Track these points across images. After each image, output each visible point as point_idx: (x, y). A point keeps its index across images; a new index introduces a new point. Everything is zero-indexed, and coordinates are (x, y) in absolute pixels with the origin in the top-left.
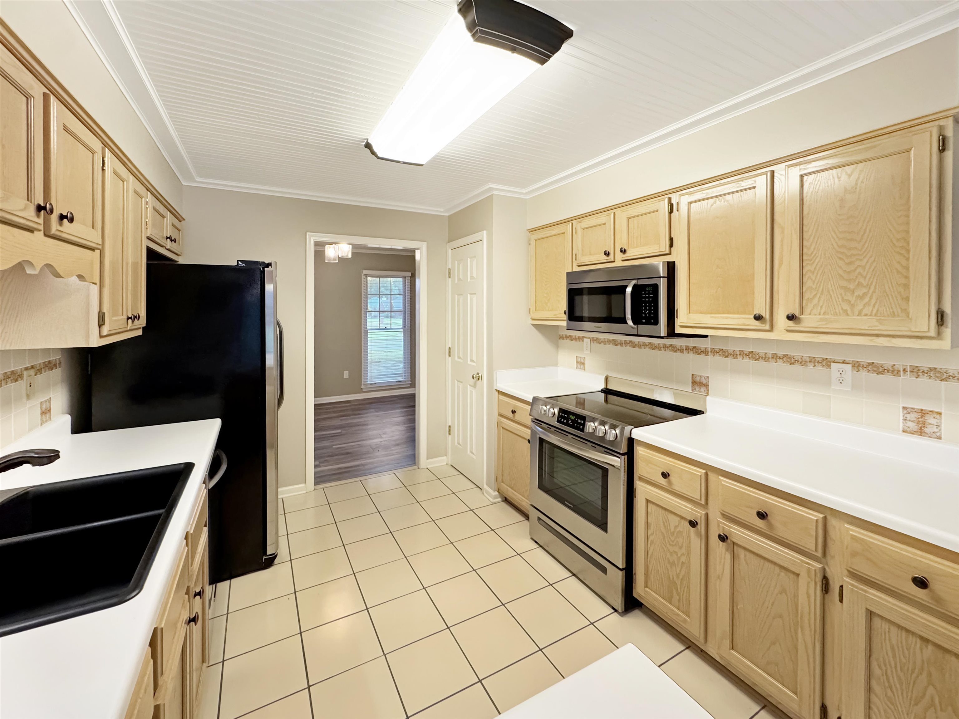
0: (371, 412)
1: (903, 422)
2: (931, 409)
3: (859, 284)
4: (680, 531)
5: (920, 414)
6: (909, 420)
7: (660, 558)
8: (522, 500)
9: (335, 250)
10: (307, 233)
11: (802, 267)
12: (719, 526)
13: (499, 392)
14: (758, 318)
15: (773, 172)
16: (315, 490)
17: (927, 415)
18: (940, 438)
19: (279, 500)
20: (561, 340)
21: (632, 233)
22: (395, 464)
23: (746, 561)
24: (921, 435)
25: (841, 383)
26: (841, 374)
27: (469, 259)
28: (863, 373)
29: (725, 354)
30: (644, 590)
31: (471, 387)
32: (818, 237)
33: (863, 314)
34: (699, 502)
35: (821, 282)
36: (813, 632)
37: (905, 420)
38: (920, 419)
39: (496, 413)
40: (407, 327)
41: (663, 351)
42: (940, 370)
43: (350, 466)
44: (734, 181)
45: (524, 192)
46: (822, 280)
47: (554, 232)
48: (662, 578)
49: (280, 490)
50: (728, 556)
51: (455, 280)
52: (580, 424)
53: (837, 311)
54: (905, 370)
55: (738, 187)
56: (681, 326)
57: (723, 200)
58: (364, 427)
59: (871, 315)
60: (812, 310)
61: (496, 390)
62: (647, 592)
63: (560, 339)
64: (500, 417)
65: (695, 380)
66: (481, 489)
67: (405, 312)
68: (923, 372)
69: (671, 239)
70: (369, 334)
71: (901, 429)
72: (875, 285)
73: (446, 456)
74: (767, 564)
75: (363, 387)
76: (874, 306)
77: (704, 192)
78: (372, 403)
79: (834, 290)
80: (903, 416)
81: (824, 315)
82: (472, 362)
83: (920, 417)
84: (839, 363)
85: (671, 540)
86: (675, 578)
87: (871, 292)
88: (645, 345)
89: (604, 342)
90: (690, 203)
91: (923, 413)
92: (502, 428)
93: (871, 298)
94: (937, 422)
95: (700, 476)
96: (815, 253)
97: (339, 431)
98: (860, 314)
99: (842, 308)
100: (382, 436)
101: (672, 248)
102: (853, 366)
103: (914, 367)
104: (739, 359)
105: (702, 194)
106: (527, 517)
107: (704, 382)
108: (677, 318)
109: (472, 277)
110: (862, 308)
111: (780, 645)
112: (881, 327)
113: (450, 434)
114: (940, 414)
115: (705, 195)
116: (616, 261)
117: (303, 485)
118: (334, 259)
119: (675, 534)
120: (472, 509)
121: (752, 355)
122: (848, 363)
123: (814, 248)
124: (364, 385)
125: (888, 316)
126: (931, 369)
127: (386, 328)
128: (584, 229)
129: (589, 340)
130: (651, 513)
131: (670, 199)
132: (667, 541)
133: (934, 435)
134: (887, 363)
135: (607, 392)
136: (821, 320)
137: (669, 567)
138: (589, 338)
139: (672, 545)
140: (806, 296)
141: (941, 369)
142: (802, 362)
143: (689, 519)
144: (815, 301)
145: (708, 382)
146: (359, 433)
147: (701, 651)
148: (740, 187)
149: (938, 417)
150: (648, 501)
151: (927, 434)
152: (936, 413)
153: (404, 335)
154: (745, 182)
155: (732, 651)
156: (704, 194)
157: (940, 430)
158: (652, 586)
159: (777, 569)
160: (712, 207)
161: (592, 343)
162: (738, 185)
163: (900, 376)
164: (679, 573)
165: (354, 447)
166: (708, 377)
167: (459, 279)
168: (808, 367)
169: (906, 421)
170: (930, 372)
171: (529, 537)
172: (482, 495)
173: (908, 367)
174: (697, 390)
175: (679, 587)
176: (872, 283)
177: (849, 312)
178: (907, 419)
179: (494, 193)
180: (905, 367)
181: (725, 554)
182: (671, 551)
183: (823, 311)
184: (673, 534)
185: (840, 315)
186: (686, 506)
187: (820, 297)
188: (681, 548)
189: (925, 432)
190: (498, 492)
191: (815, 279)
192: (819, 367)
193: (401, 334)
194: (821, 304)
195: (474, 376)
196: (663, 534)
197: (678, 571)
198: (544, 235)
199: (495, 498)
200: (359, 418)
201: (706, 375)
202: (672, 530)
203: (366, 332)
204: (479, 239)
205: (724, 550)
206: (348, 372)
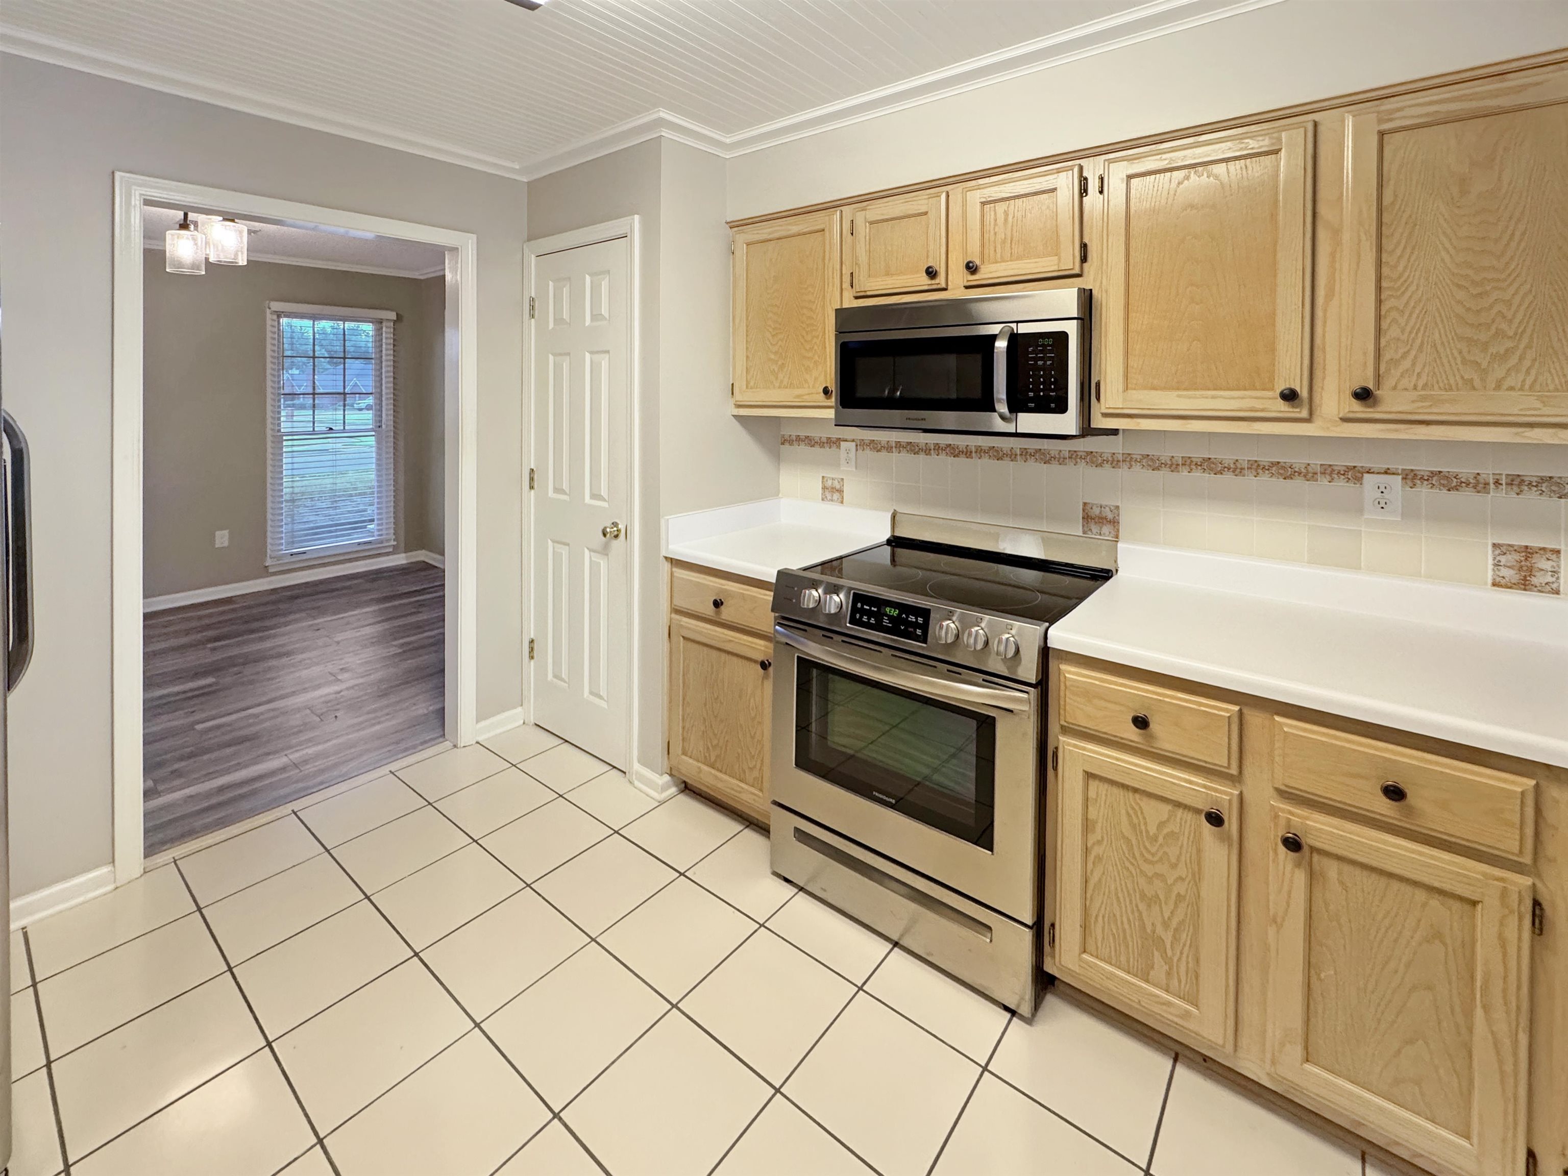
0: (296, 621)
1: (1493, 569)
2: (1542, 545)
3: (1499, 333)
4: (1172, 832)
5: (1524, 554)
6: (1504, 566)
7: (1119, 889)
8: (739, 789)
9: (196, 244)
10: (118, 175)
11: (1379, 302)
12: (1276, 817)
13: (675, 562)
14: (1290, 396)
15: (1316, 125)
16: (145, 872)
17: (1535, 555)
18: (1557, 592)
19: (11, 936)
20: (787, 446)
21: (992, 233)
22: (389, 745)
23: (1341, 883)
24: (1525, 590)
25: (1382, 508)
26: (1382, 492)
27: (588, 279)
28: (1423, 491)
29: (1154, 464)
30: (1081, 960)
31: (592, 554)
32: (1413, 248)
33: (1505, 387)
34: (1227, 771)
35: (1419, 329)
36: (1513, 1015)
37: (1497, 565)
38: (1523, 563)
39: (665, 606)
40: (387, 426)
41: (1020, 462)
42: (1559, 481)
43: (256, 774)
44: (1233, 138)
45: (728, 141)
46: (1421, 325)
47: (795, 229)
48: (1124, 931)
49: (13, 905)
50: (1300, 877)
51: (548, 322)
52: (916, 625)
53: (1452, 382)
54: (1497, 483)
55: (1241, 149)
56: (1105, 415)
57: (1205, 175)
58: (284, 660)
59: (1521, 389)
60: (1399, 380)
61: (666, 558)
62: (1087, 962)
63: (782, 444)
64: (673, 616)
65: (1089, 514)
66: (625, 773)
67: (381, 395)
68: (1530, 484)
69: (1084, 247)
70: (285, 443)
71: (1490, 581)
72: (1532, 335)
73: (522, 705)
74: (1395, 885)
75: (268, 562)
76: (1528, 372)
77: (1164, 156)
78: (297, 597)
79: (1446, 344)
80: (1494, 559)
81: (1423, 389)
82: (595, 499)
83: (1523, 559)
84: (1378, 473)
85: (1149, 852)
86: (1160, 930)
87: (1522, 346)
88: (980, 451)
89: (889, 448)
90: (1130, 177)
91: (1529, 553)
92: (683, 637)
93: (1521, 358)
94: (1553, 567)
95: (1229, 717)
96: (1407, 274)
97: (210, 680)
98: (1498, 387)
99: (1462, 377)
100: (340, 677)
101: (1084, 264)
102: (1403, 479)
103: (1515, 477)
104: (1182, 472)
105: (1161, 159)
106: (763, 829)
107: (1110, 516)
108: (1098, 399)
109: (595, 317)
110: (1503, 375)
111: (1427, 1043)
112: (1546, 410)
113: (532, 658)
114: (1558, 552)
115: (1167, 162)
116: (949, 287)
117: (105, 870)
118: (195, 266)
119: (1161, 839)
120: (616, 829)
121: (1209, 465)
122: (1393, 474)
123: (1406, 267)
124: (271, 558)
125: (1557, 390)
126: (1543, 480)
127: (331, 429)
128: (871, 223)
129: (854, 444)
130: (1096, 800)
131: (1081, 168)
132: (1137, 855)
133: (1548, 588)
134: (1466, 471)
135: (895, 542)
136: (1423, 398)
137: (1142, 907)
138: (853, 441)
139: (1152, 863)
140: (1387, 356)
141: (1560, 478)
142: (1308, 475)
143: (1207, 808)
144: (1407, 364)
145: (1118, 515)
146: (272, 679)
147: (1205, 1060)
148: (1246, 149)
149: (1554, 557)
150: (1089, 776)
151: (1536, 587)
152: (1551, 551)
153: (378, 442)
154: (1258, 141)
155: (1307, 1066)
156: (1165, 159)
157: (1558, 578)
158: (1097, 948)
159: (1420, 895)
160: (1181, 186)
161: (860, 451)
162: (1243, 145)
163: (1489, 493)
164: (1169, 918)
165: (261, 717)
166: (1117, 507)
167: (558, 321)
168: (1319, 483)
169: (1499, 567)
170: (1541, 483)
171: (769, 871)
172: (628, 785)
173: (1504, 477)
174: (1094, 531)
175: (1168, 946)
176: (1524, 331)
177: (1477, 383)
178: (1501, 564)
179: (663, 134)
180: (1498, 477)
181: (1293, 873)
182: (1150, 874)
183: (1420, 384)
184: (1155, 839)
185: (1458, 390)
186: (1191, 782)
187: (1416, 357)
188: (1174, 866)
189: (1532, 583)
190: (671, 775)
191: (1406, 325)
192: (1340, 483)
193: (372, 441)
194: (1417, 370)
195: (608, 530)
196: (1128, 841)
197: (1167, 914)
198: (770, 234)
199: (664, 788)
200: (261, 639)
201: (1112, 503)
202: (1153, 830)
203: (279, 439)
204: (620, 232)
205: (1289, 867)
206: (226, 532)
